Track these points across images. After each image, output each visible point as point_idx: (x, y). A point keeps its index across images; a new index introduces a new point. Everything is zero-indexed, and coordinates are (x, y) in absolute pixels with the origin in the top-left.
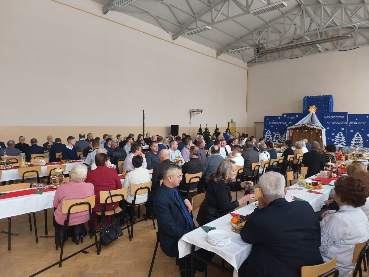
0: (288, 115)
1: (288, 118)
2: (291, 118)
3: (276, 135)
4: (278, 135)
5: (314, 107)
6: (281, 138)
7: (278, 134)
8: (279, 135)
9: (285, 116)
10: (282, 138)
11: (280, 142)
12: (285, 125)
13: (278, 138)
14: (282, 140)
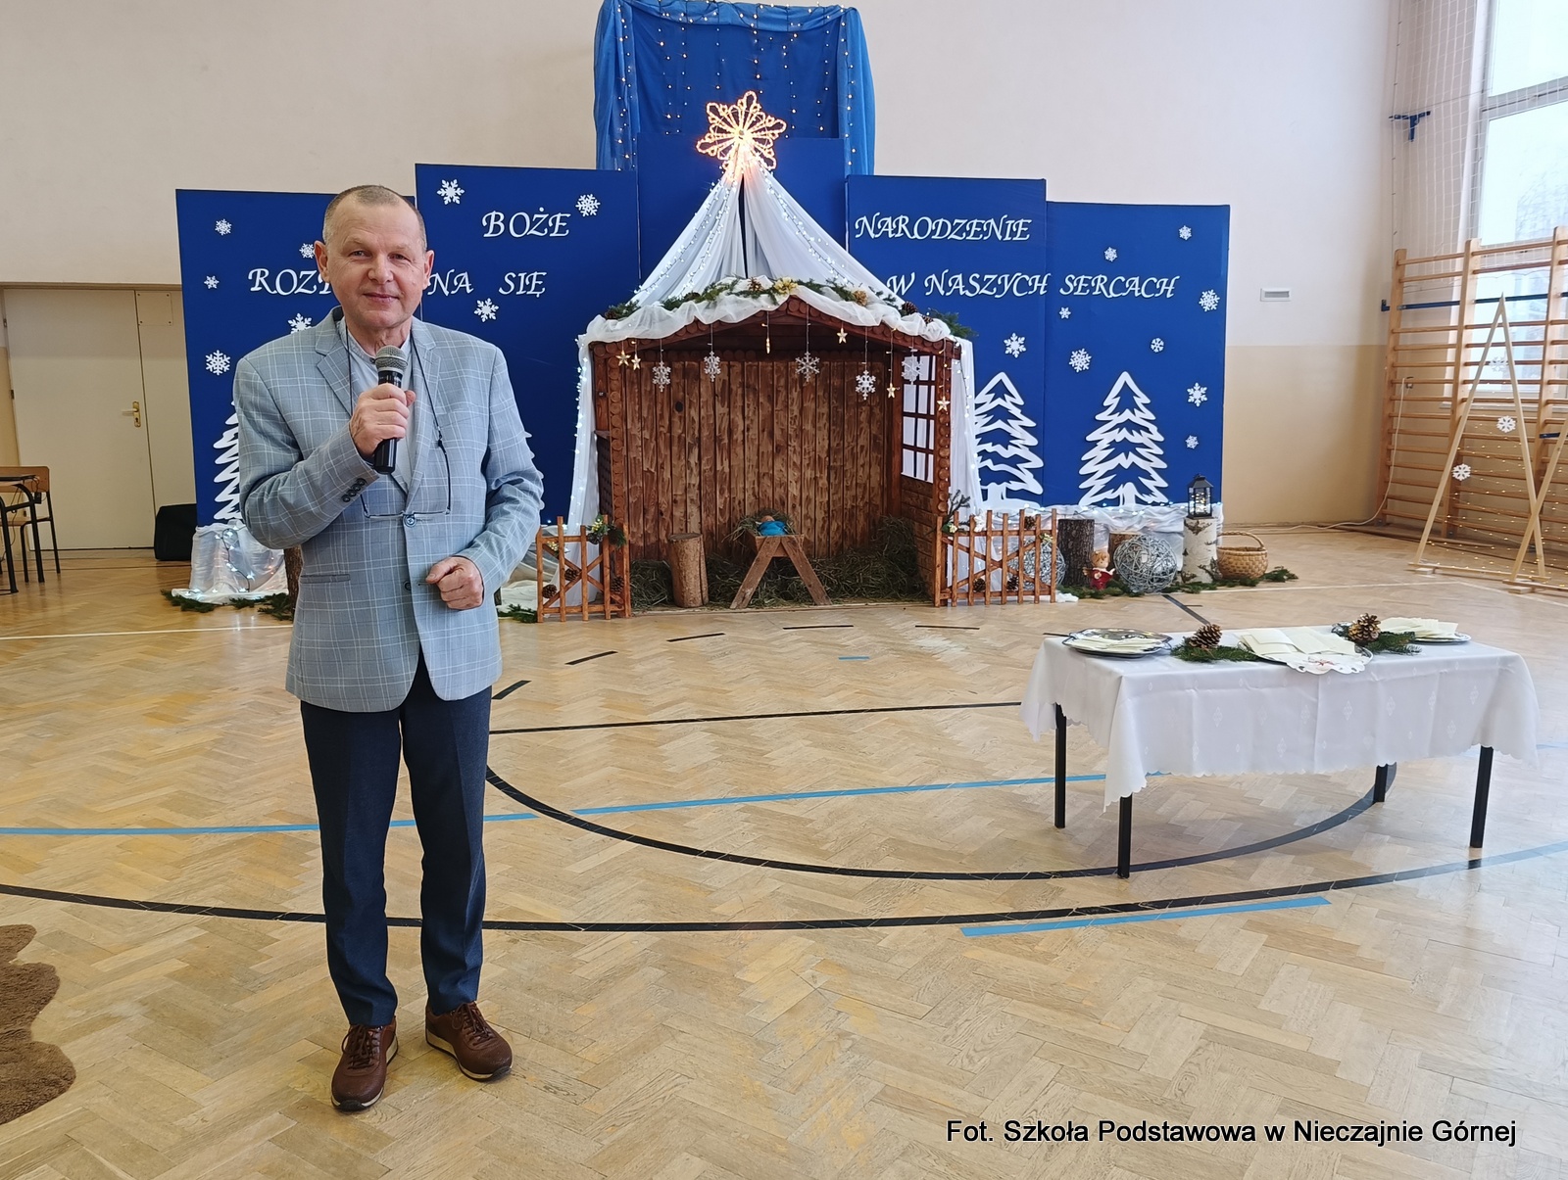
2: (520, 225)
5: (748, 105)
9: (450, 192)
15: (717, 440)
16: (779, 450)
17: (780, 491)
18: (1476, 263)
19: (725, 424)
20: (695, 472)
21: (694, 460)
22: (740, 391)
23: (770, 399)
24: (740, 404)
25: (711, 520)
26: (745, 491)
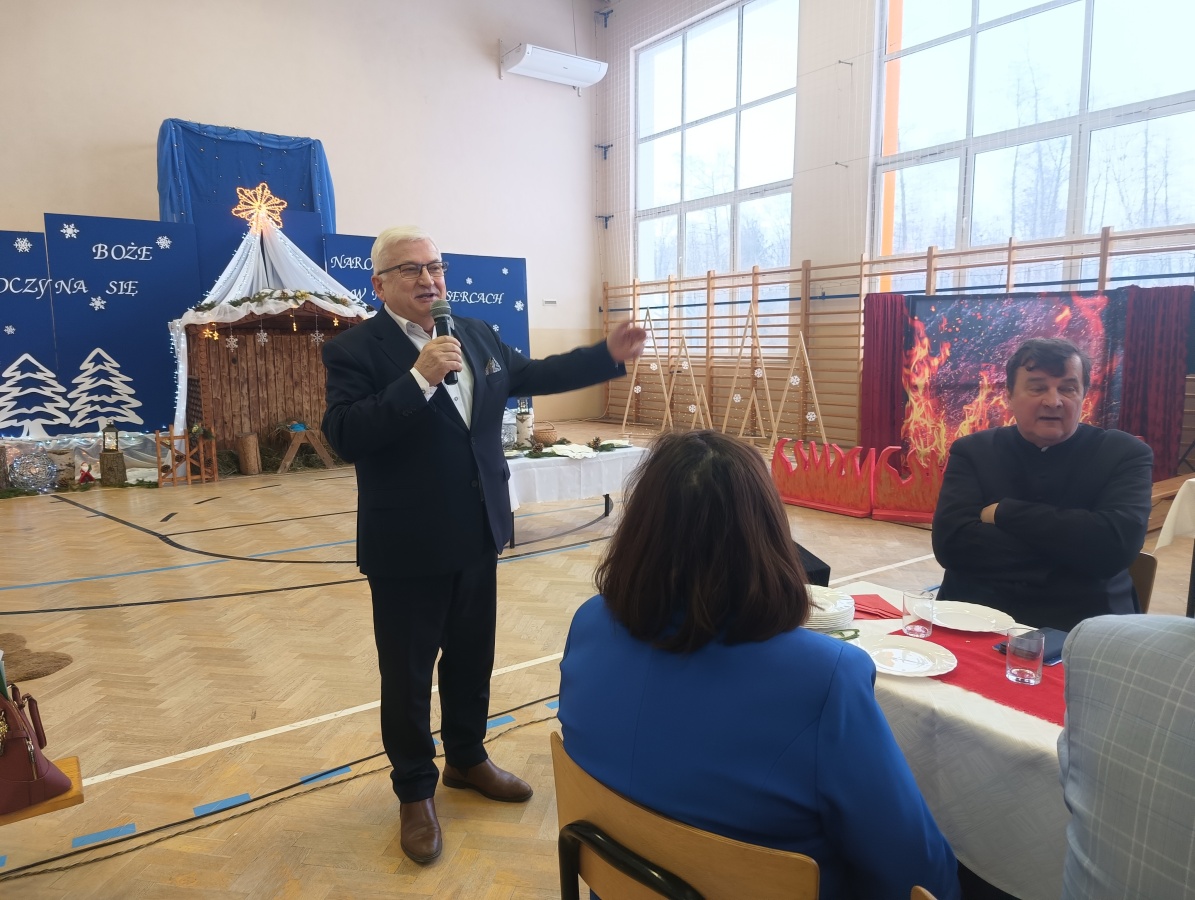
0: (95, 228)
1: (101, 250)
2: (118, 252)
3: (19, 376)
4: (39, 376)
5: (263, 190)
6: (64, 395)
7: (35, 369)
8: (45, 374)
9: (70, 231)
10: (72, 401)
11: (64, 429)
12: (87, 298)
13: (41, 400)
14: (72, 415)
15: (258, 379)
16: (296, 384)
17: (298, 408)
18: (638, 290)
19: (263, 370)
20: (246, 398)
21: (245, 391)
22: (271, 352)
23: (290, 356)
24: (271, 359)
25: (257, 426)
26: (277, 408)
